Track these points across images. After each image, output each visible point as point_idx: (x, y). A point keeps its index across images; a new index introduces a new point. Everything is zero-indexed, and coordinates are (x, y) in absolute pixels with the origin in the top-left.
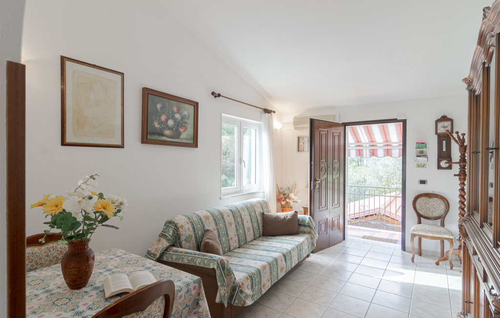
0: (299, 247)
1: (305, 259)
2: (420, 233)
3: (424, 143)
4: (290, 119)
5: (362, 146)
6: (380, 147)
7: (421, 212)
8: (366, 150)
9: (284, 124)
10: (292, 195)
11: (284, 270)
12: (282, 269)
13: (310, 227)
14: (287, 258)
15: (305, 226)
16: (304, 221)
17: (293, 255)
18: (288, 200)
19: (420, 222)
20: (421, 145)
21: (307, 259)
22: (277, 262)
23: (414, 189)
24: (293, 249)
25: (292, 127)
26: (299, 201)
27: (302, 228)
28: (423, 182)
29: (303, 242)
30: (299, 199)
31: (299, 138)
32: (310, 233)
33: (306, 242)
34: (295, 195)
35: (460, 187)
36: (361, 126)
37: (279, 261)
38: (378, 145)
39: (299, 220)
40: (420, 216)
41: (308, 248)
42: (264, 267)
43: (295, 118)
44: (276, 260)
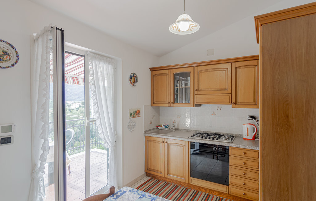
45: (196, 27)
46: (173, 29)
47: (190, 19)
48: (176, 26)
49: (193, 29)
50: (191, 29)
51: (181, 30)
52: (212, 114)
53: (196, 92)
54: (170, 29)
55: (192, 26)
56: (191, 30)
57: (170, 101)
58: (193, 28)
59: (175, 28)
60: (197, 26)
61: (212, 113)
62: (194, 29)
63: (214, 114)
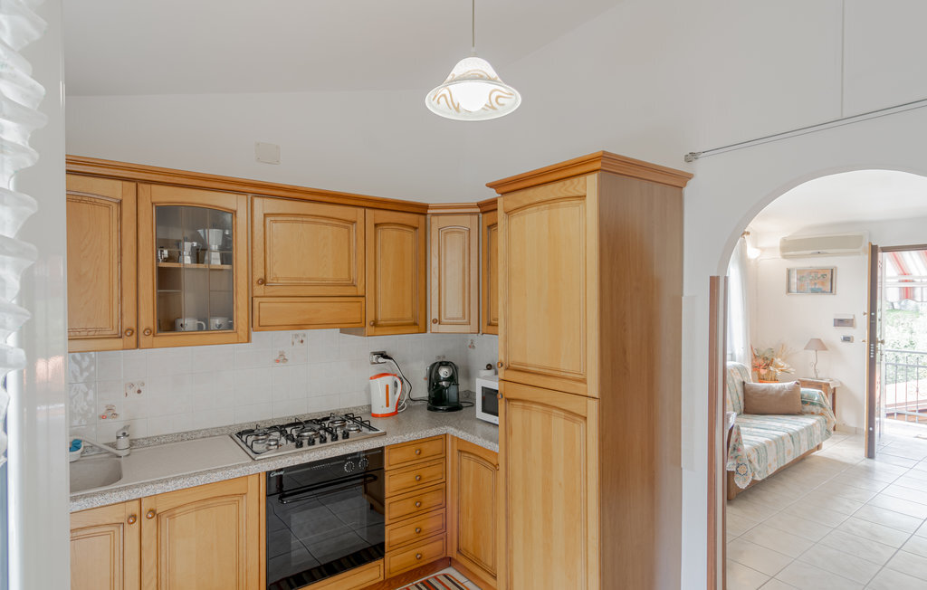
0: (809, 429)
1: (813, 451)
4: (775, 242)
5: (913, 281)
8: (922, 288)
9: (763, 249)
10: (778, 361)
11: (792, 454)
12: (789, 451)
13: (821, 406)
14: (795, 439)
15: (812, 404)
16: (811, 397)
17: (802, 437)
18: (771, 368)
21: (817, 453)
22: (783, 441)
24: (802, 431)
25: (778, 254)
26: (791, 369)
27: (808, 408)
29: (814, 425)
30: (791, 367)
31: (789, 271)
32: (821, 414)
33: (818, 425)
34: (784, 360)
36: (912, 252)
37: (786, 441)
39: (802, 396)
41: (822, 434)
42: (769, 443)
43: (784, 240)
44: (782, 438)
45: (511, 100)
46: (438, 102)
47: (492, 73)
48: (445, 91)
49: (498, 103)
50: (495, 104)
51: (463, 106)
52: (278, 361)
53: (259, 290)
54: (430, 103)
55: (498, 97)
56: (493, 108)
57: (129, 322)
58: (500, 100)
59: (442, 99)
60: (514, 97)
61: (276, 356)
62: (503, 105)
63: (282, 359)
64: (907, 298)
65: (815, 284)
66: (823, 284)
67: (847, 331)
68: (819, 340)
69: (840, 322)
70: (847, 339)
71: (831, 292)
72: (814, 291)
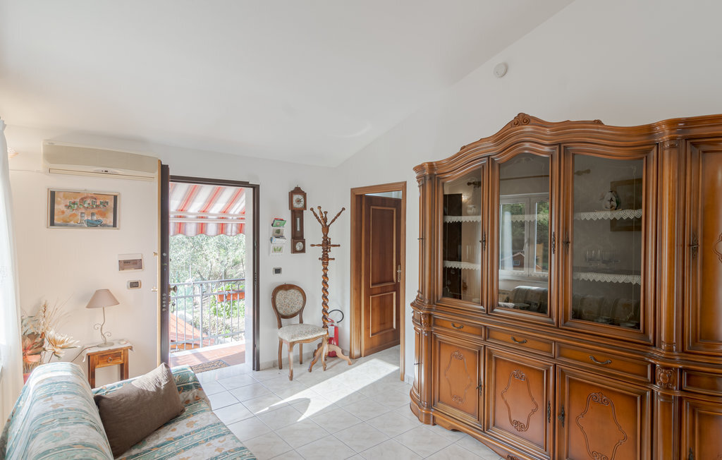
2: (300, 339)
3: (282, 220)
6: (213, 220)
7: (281, 311)
10: (53, 334)
13: (196, 387)
15: (188, 388)
16: (184, 379)
19: (280, 326)
20: (277, 222)
23: (269, 281)
27: (183, 395)
28: (278, 271)
31: (53, 194)
32: (197, 398)
35: (323, 273)
38: (210, 217)
40: (280, 317)
64: (202, 233)
65: (93, 214)
66: (103, 214)
67: (133, 275)
68: (108, 290)
69: (125, 264)
70: (135, 285)
71: (115, 225)
72: (92, 224)
